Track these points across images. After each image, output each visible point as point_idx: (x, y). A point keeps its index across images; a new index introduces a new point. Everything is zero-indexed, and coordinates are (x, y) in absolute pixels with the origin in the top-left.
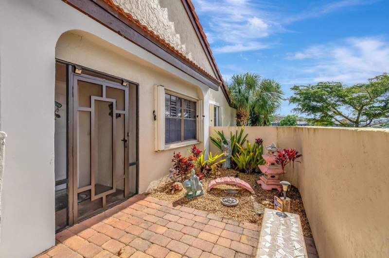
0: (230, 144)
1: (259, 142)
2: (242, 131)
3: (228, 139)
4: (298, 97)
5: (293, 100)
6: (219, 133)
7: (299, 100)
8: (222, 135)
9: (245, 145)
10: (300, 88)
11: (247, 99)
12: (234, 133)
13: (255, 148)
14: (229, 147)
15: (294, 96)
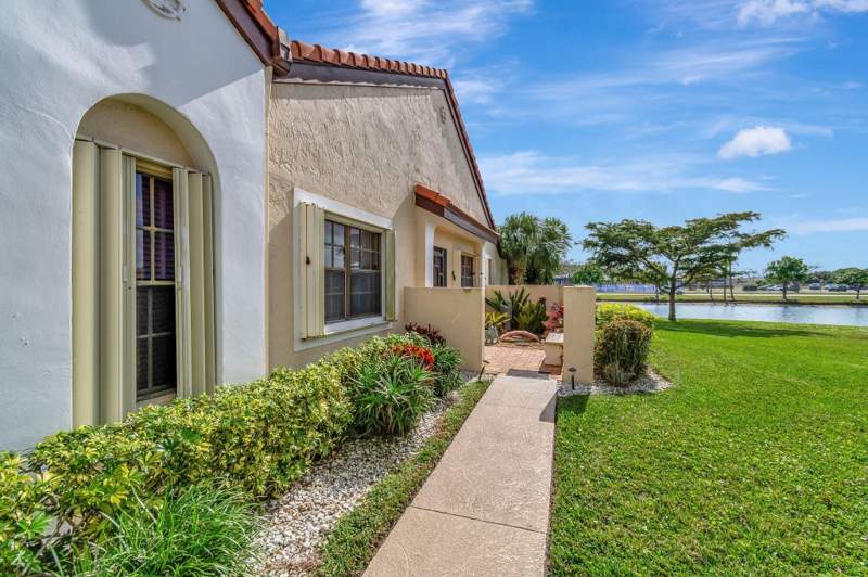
0: (510, 305)
1: (543, 300)
2: (523, 290)
3: (508, 300)
4: (596, 239)
5: (588, 244)
6: (496, 293)
7: (596, 245)
8: (499, 296)
9: (527, 304)
10: (598, 226)
11: (525, 250)
12: (513, 293)
13: (538, 308)
14: (509, 307)
15: (590, 239)
